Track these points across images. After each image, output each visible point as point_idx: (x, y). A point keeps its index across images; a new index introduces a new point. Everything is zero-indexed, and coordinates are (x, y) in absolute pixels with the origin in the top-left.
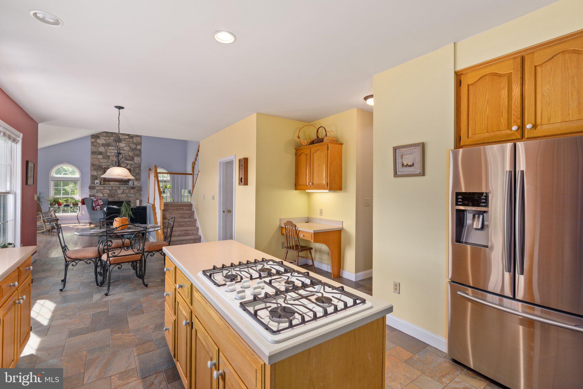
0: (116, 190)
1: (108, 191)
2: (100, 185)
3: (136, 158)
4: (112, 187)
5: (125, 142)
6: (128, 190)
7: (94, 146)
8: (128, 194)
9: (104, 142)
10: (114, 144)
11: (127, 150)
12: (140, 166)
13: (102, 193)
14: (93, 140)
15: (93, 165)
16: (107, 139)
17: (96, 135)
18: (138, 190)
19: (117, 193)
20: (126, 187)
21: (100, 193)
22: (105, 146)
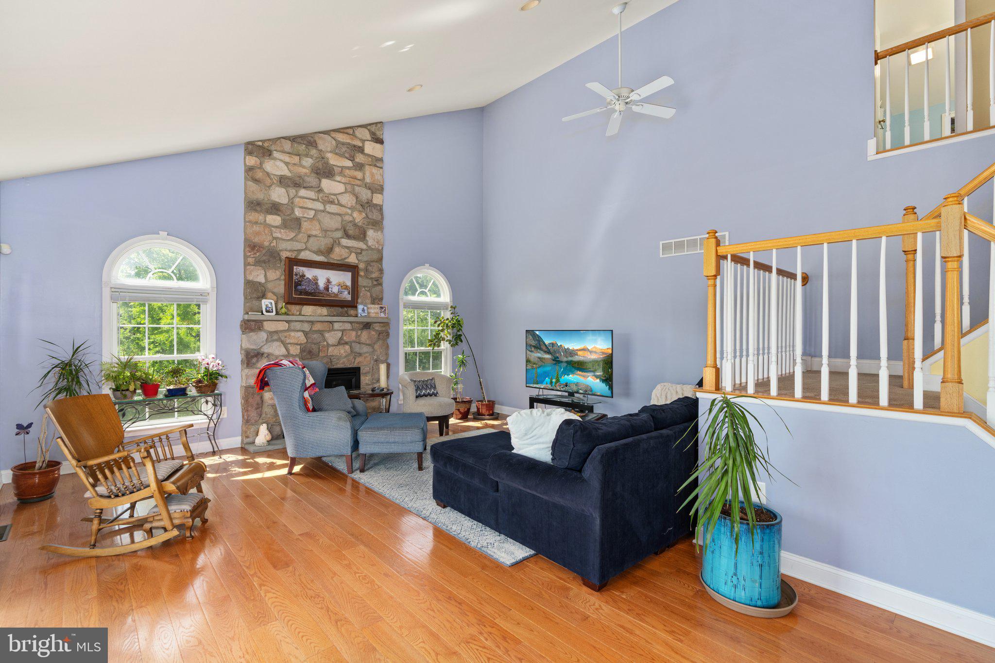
0: (321, 332)
1: (300, 334)
2: (278, 318)
3: (370, 233)
4: (312, 323)
5: (344, 180)
6: (354, 333)
7: (256, 181)
8: (353, 344)
9: (285, 171)
10: (312, 180)
11: (349, 205)
12: (380, 260)
13: (282, 342)
14: (252, 161)
15: (251, 246)
16: (295, 164)
17: (260, 143)
18: (380, 333)
19: (325, 343)
20: (349, 325)
21: (277, 344)
22: (288, 186)
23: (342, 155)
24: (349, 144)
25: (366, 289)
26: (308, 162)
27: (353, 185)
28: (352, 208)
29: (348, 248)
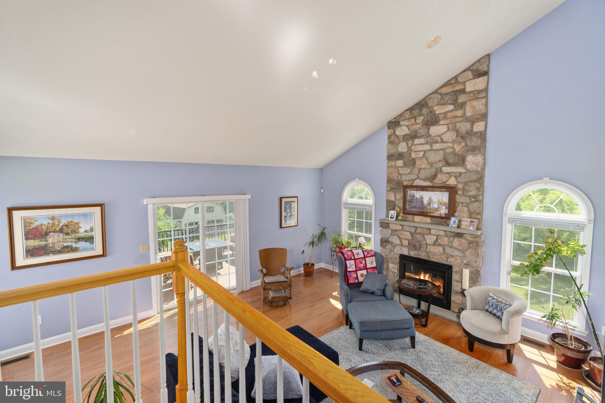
0: (423, 235)
1: (408, 234)
2: (397, 222)
3: (470, 158)
4: (417, 227)
5: (446, 122)
6: (446, 239)
7: (392, 143)
8: (445, 247)
9: (407, 131)
10: (423, 131)
11: (451, 140)
12: (480, 179)
14: (390, 132)
15: (389, 181)
16: (412, 124)
17: (394, 120)
18: (470, 243)
19: (425, 242)
20: (443, 232)
21: (395, 237)
22: (408, 140)
23: (446, 104)
24: (452, 91)
25: (464, 204)
26: (420, 119)
27: (454, 123)
28: (453, 142)
29: (448, 173)
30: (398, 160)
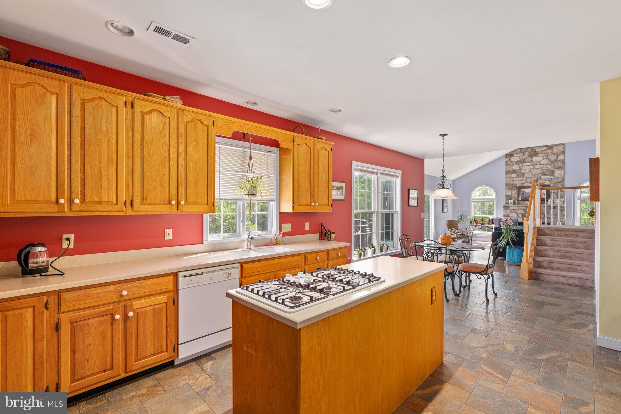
1: (522, 211)
2: (514, 205)
3: (557, 172)
5: (543, 155)
7: (508, 165)
9: (519, 159)
10: (529, 159)
11: (545, 163)
12: (563, 180)
14: (507, 159)
15: (507, 185)
16: (521, 156)
17: (510, 153)
20: (544, 207)
21: (514, 213)
22: (519, 163)
23: (542, 147)
25: (554, 193)
26: (527, 154)
27: (547, 156)
28: (547, 164)
29: (545, 179)
30: (513, 173)
